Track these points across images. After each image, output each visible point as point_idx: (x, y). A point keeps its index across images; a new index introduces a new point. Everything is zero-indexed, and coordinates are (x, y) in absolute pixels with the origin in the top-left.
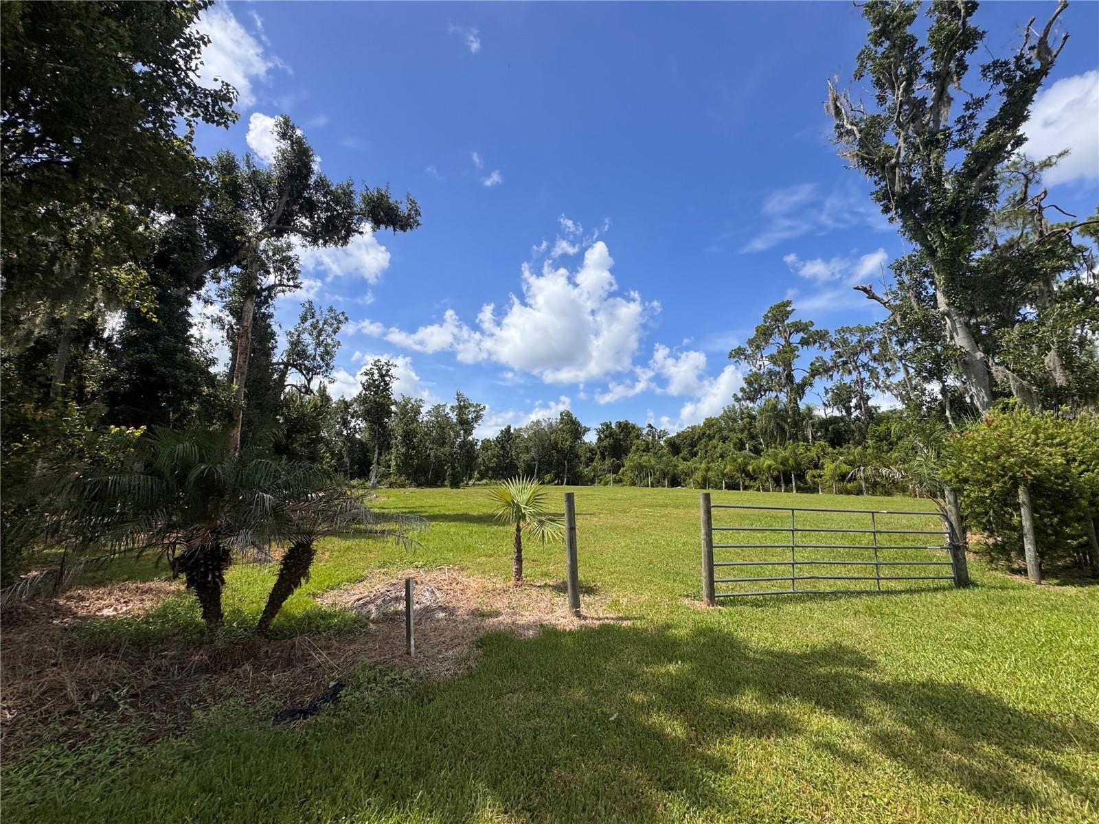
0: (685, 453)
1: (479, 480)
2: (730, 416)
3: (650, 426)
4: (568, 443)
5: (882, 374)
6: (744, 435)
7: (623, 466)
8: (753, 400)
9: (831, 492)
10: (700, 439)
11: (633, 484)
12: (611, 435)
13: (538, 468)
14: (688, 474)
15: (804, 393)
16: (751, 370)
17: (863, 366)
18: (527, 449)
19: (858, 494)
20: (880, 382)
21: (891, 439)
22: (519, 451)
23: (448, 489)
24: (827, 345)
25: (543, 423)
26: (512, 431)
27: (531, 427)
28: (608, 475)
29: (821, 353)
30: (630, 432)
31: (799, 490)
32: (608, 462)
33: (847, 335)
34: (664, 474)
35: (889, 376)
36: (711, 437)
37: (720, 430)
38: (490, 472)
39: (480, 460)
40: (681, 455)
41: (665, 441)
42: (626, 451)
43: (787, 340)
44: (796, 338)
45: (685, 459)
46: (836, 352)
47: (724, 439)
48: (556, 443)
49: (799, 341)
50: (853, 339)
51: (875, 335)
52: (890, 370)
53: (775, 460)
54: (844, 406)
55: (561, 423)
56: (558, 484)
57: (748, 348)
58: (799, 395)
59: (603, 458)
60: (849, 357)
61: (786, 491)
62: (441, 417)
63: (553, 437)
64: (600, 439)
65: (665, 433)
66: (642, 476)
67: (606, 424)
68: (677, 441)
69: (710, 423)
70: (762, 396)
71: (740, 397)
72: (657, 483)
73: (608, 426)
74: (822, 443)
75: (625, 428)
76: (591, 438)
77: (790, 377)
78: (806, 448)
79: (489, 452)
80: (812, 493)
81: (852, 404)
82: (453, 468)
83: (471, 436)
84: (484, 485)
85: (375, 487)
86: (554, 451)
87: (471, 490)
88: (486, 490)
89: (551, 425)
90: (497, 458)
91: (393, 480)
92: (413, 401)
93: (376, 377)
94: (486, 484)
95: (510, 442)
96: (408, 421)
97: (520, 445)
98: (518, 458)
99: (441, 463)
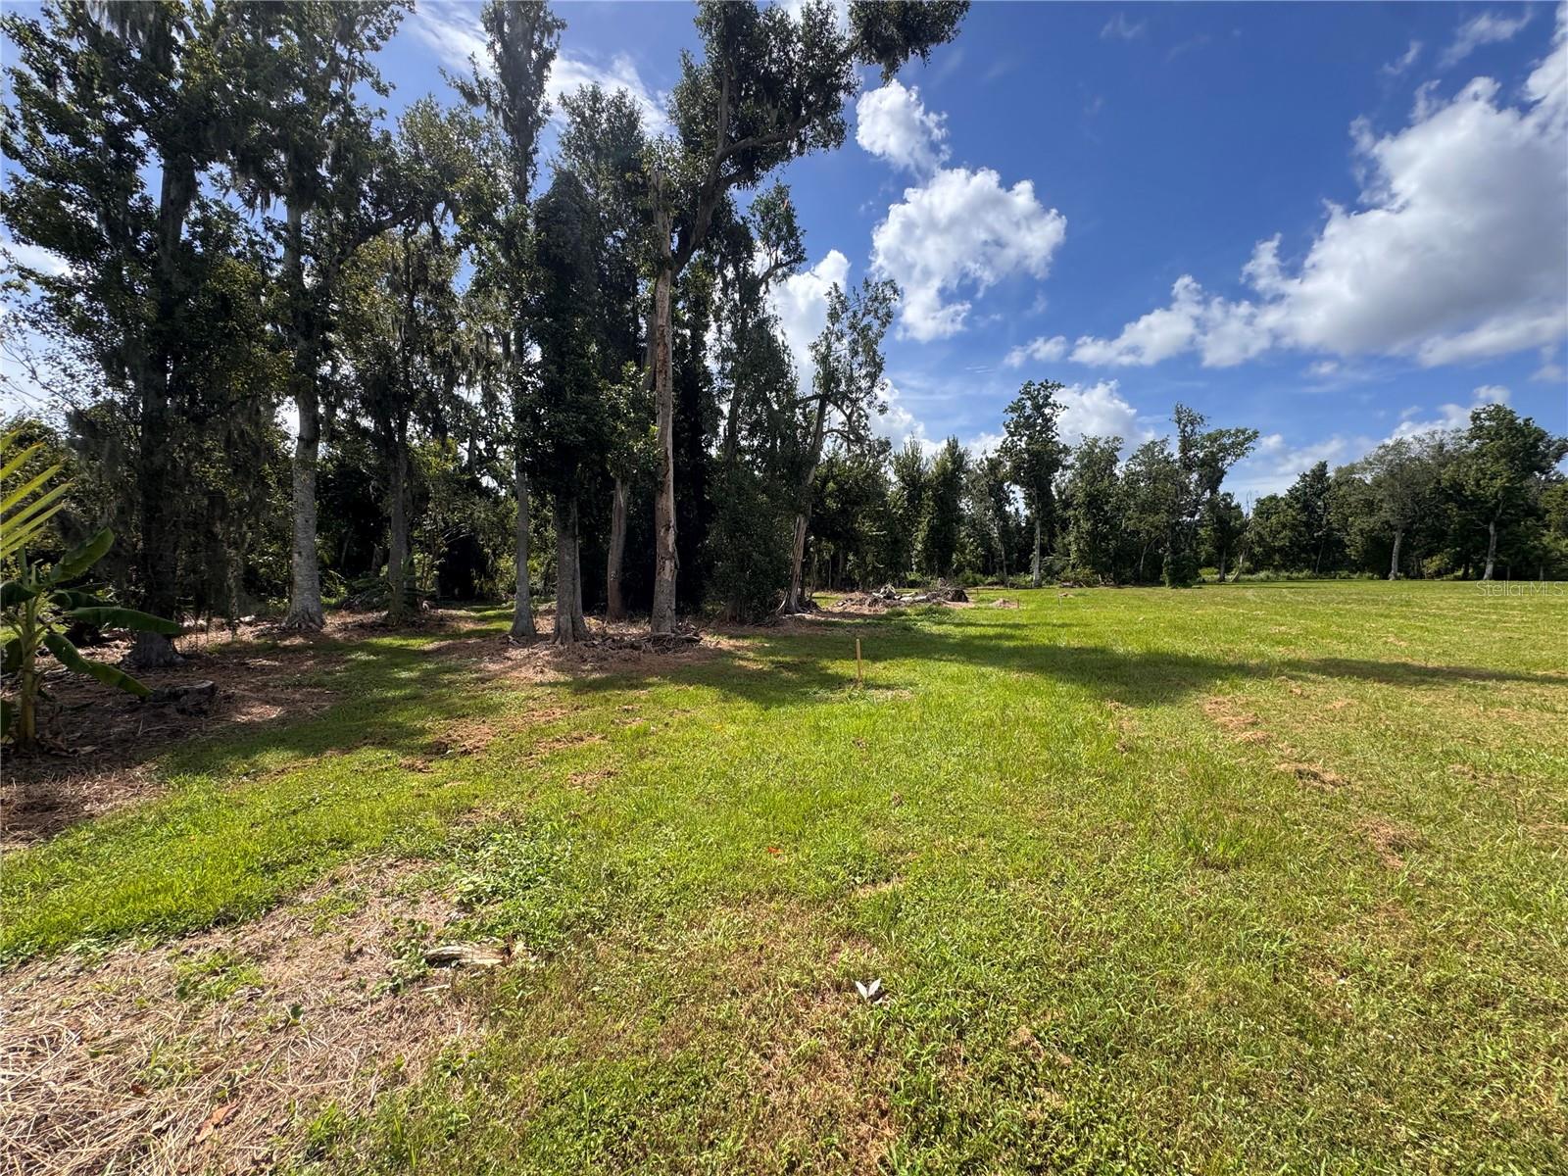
1: (1249, 571)
4: (1498, 482)
13: (1403, 544)
18: (1370, 506)
22: (1347, 512)
23: (1167, 590)
25: (1415, 447)
26: (1331, 474)
27: (1380, 459)
38: (1277, 557)
39: (1249, 535)
48: (1458, 487)
55: (1473, 438)
56: (1465, 577)
62: (1159, 462)
63: (1446, 475)
79: (1274, 520)
82: (1175, 551)
83: (1222, 489)
84: (1262, 580)
85: (1039, 586)
86: (1452, 505)
87: (1231, 591)
88: (1267, 591)
89: (1441, 446)
90: (1292, 529)
91: (1071, 575)
92: (1101, 443)
93: (1028, 412)
94: (1268, 579)
95: (1326, 495)
96: (1095, 477)
97: (1351, 499)
98: (1345, 526)
99: (1159, 543)
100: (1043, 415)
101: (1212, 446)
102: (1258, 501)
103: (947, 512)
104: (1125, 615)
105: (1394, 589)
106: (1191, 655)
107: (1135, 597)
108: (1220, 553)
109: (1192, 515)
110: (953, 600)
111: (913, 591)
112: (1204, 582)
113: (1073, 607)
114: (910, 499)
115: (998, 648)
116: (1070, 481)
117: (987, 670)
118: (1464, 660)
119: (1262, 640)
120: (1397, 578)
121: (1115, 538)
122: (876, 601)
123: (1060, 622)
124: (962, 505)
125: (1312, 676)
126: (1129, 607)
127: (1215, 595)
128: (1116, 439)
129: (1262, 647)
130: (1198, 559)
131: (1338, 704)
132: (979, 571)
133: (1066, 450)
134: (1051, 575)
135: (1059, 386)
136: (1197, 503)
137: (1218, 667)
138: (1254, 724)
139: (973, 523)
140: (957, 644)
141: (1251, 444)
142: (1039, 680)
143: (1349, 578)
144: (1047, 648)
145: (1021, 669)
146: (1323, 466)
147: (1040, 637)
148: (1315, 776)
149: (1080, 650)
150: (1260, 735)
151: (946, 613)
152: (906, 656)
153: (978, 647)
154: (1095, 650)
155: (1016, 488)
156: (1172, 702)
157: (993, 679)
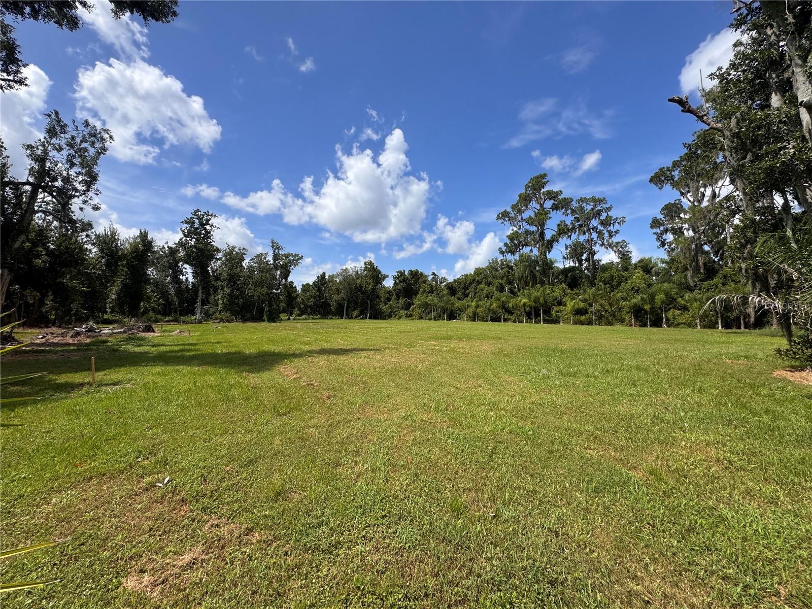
0: (460, 294)
1: (299, 315)
2: (493, 267)
3: (434, 274)
4: (370, 286)
5: (606, 235)
6: (504, 281)
7: (413, 304)
8: (513, 253)
9: (569, 323)
10: (471, 283)
11: (421, 318)
12: (404, 281)
13: (347, 305)
14: (462, 310)
15: (552, 247)
16: (512, 230)
17: (593, 229)
18: (338, 291)
19: (588, 325)
20: (605, 241)
21: (613, 283)
22: (332, 293)
23: (266, 324)
24: (569, 212)
25: (351, 271)
26: (327, 277)
27: (341, 274)
28: (401, 311)
29: (564, 218)
30: (419, 278)
31: (546, 321)
32: (401, 301)
33: (584, 205)
34: (444, 310)
35: (611, 236)
36: (479, 283)
37: (486, 277)
38: (309, 310)
39: (299, 300)
40: (456, 296)
41: (445, 286)
42: (416, 293)
43: (541, 206)
44: (548, 204)
45: (459, 299)
46: (575, 218)
47: (489, 284)
48: (361, 287)
49: (550, 207)
50: (589, 208)
51: (604, 205)
52: (612, 232)
53: (529, 298)
54: (578, 259)
55: (365, 270)
56: (362, 318)
57: (511, 212)
58: (548, 249)
59: (398, 298)
60: (585, 221)
61: (535, 323)
62: (264, 263)
63: (359, 282)
64: (395, 283)
65: (445, 279)
66: (428, 312)
67: (400, 272)
68: (454, 286)
69: (478, 272)
70: (520, 249)
71: (504, 250)
72: (439, 317)
73: (402, 273)
74: (564, 285)
75: (416, 275)
76: (389, 283)
77: (542, 235)
78: (552, 290)
79: (308, 294)
80: (555, 323)
81: (584, 258)
82: (270, 306)
83: (290, 279)
84: (304, 319)
85: (200, 322)
86: (359, 293)
87: (292, 324)
88: (305, 324)
89: (357, 272)
90: (314, 298)
91: (219, 316)
92: (236, 250)
93: (196, 225)
94: (306, 319)
95: (325, 285)
96: (233, 266)
97: (333, 288)
98: (331, 299)
99: (263, 302)
100: (205, 229)
101: (286, 259)
102: (303, 285)
103: (137, 277)
104: (248, 336)
105: (344, 322)
106: (276, 351)
107: (253, 327)
108: (288, 307)
109: (277, 290)
110: (143, 331)
111: (111, 327)
112: (282, 320)
113: (222, 333)
114: (108, 264)
115: (183, 357)
116: (220, 267)
117: (180, 367)
118: (355, 346)
119: (301, 344)
120: (346, 319)
121: (242, 298)
122: (78, 334)
123: (216, 341)
124: (148, 272)
125: (316, 355)
126: (250, 333)
127: (286, 326)
128: (244, 249)
129: (301, 346)
130: (279, 310)
131: (321, 363)
132: (159, 313)
133: (218, 250)
134: (208, 316)
135: (215, 216)
136: (279, 284)
137: (285, 355)
138: (296, 373)
139: (156, 283)
140: (154, 357)
141: (300, 261)
142: (210, 369)
143: (331, 318)
144: (212, 354)
145: (199, 365)
146: (324, 274)
147: (208, 349)
148: (312, 384)
149: (228, 354)
150: (298, 376)
151: (142, 339)
152: (121, 366)
153: (170, 357)
154: (235, 353)
155: (186, 266)
156: (269, 370)
157: (184, 371)
